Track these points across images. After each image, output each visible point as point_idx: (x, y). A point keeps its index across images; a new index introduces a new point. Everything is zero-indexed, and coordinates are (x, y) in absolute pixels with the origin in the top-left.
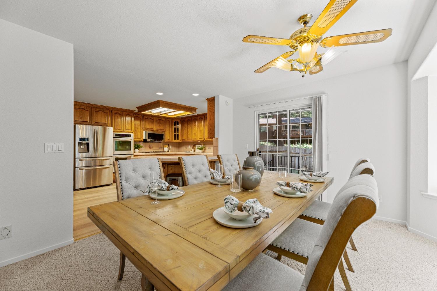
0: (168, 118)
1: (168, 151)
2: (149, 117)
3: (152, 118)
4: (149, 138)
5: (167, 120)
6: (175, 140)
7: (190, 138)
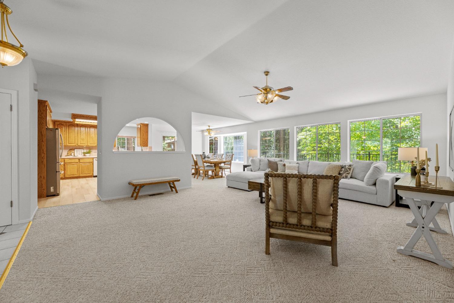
7: (74, 142)
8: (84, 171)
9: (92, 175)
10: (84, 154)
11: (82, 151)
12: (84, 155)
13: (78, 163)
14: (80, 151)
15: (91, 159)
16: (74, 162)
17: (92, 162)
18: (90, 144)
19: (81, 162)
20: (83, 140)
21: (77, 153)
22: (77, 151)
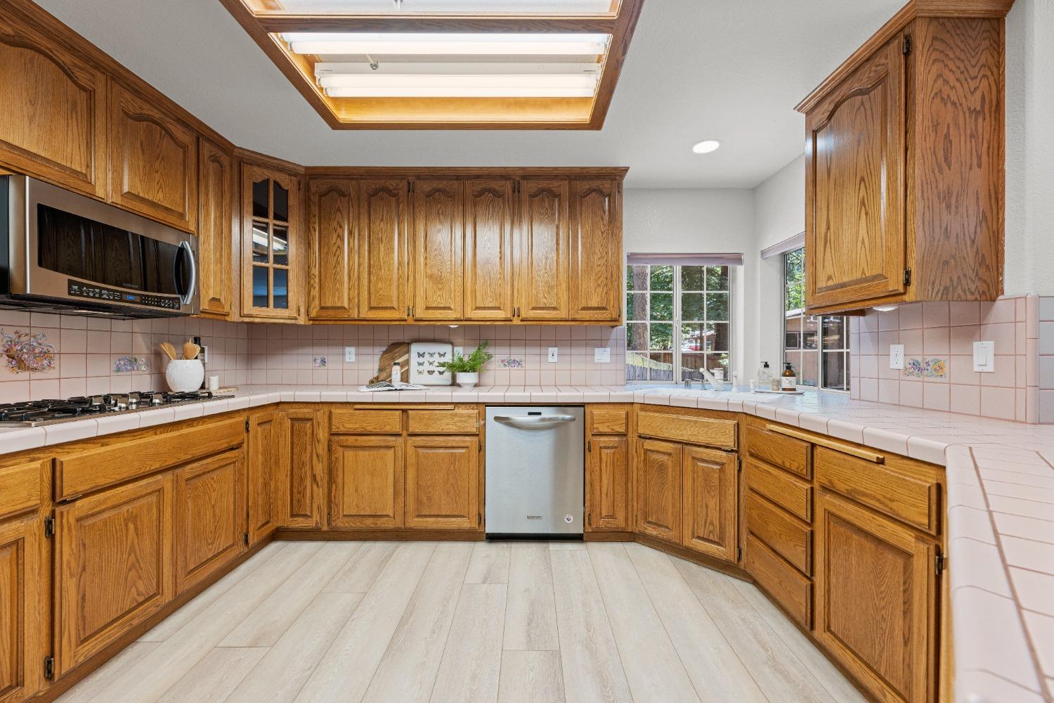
0: (209, 141)
4: (46, 263)
5: (207, 149)
6: (261, 311)
7: (395, 298)
8: (429, 499)
9: (474, 525)
10: (454, 377)
11: (444, 355)
12: (454, 384)
13: (399, 435)
14: (437, 355)
15: (471, 411)
16: (378, 431)
17: (479, 435)
18: (474, 307)
19: (417, 431)
20: (440, 286)
21: (420, 364)
22: (420, 355)
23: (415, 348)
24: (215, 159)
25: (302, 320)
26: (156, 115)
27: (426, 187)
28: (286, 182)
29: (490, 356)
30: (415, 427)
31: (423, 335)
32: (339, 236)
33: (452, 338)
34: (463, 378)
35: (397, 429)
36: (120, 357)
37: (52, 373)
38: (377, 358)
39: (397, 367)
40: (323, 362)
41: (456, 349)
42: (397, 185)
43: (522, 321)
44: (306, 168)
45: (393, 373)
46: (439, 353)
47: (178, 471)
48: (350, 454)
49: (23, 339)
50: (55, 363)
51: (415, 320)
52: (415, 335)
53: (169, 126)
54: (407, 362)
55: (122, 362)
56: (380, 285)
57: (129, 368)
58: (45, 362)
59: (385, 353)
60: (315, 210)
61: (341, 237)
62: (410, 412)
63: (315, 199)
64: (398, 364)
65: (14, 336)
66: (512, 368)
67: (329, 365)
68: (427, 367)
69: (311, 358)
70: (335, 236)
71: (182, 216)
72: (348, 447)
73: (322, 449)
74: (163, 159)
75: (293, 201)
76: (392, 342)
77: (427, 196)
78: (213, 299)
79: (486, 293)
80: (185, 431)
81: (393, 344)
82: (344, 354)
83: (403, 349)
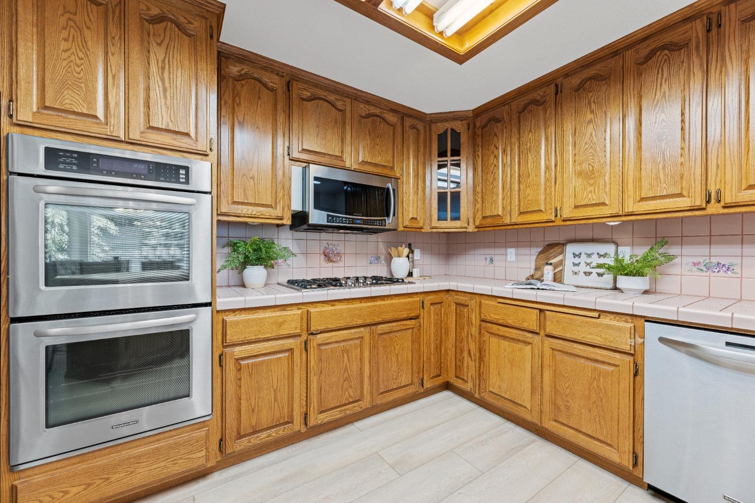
0: (410, 116)
1: (410, 274)
2: (321, 93)
3: (339, 105)
4: (317, 206)
5: (408, 122)
6: (443, 224)
7: (542, 202)
8: (567, 408)
9: (626, 462)
10: (615, 281)
11: (605, 255)
13: (537, 333)
14: (595, 256)
15: (622, 324)
16: (517, 325)
17: (635, 356)
18: (638, 198)
19: (555, 333)
20: (591, 181)
21: (575, 265)
22: (575, 255)
23: (570, 249)
24: (413, 127)
25: (471, 229)
26: (377, 111)
27: (575, 81)
28: (459, 126)
29: (669, 258)
30: (551, 328)
31: (580, 235)
32: (495, 157)
33: (616, 237)
34: (624, 282)
35: (534, 327)
36: (371, 255)
37: (341, 264)
38: (534, 258)
39: (550, 267)
40: (492, 260)
41: (620, 249)
42: (545, 92)
43: (724, 207)
44: (473, 110)
45: (545, 272)
46: (598, 254)
47: (374, 328)
48: (494, 340)
49: (330, 246)
50: (343, 259)
51: (564, 221)
52: (572, 236)
53: (385, 115)
54: (561, 263)
55: (373, 259)
56: (528, 191)
57: (376, 262)
58: (339, 258)
59: (540, 253)
60: (479, 140)
61: (496, 157)
62: (547, 312)
63: (479, 132)
64: (551, 264)
65: (326, 245)
66: (713, 274)
67: (496, 263)
68: (583, 268)
69: (483, 257)
70: (492, 157)
71: (392, 168)
72: (493, 334)
73: (474, 331)
74: (381, 136)
75: (464, 139)
76: (548, 243)
77: (576, 91)
78: (412, 218)
79: (657, 178)
80: (379, 303)
81: (548, 245)
82: (506, 255)
83: (557, 249)
